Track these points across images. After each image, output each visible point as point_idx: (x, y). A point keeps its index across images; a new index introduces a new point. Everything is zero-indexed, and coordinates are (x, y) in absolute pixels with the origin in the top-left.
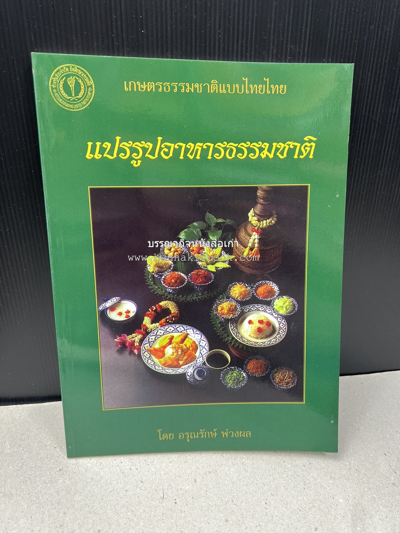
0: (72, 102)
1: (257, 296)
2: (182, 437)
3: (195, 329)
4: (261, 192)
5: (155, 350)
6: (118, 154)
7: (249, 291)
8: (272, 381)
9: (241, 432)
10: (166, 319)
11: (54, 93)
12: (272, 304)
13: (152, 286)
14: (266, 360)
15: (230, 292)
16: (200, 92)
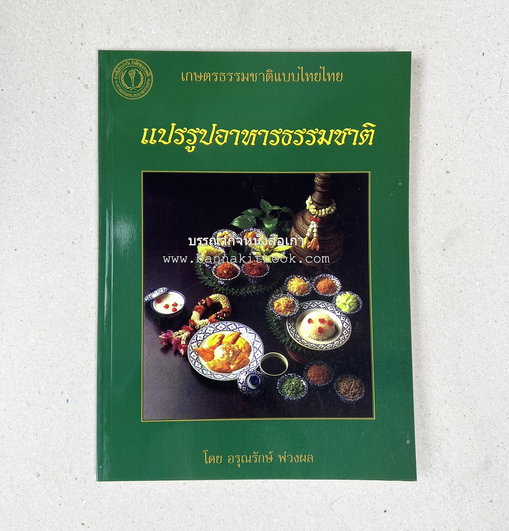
0: (131, 92)
1: (317, 292)
2: (231, 461)
3: (248, 328)
4: (319, 180)
5: (204, 350)
6: (173, 139)
7: (308, 286)
8: (336, 391)
9: (301, 456)
10: (216, 315)
11: (115, 84)
12: (334, 301)
13: (202, 276)
14: (329, 366)
15: (287, 286)
16: (256, 81)
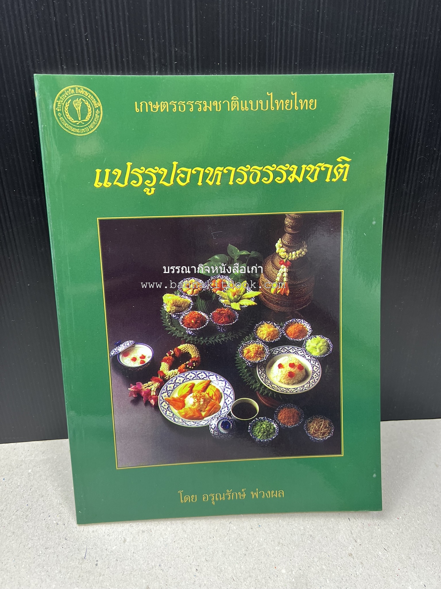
0: (78, 127)
1: (287, 337)
2: (206, 499)
3: (218, 376)
4: (289, 221)
5: (174, 400)
6: (129, 182)
7: (278, 331)
8: (306, 432)
9: (273, 492)
10: (185, 365)
11: (58, 117)
12: (304, 345)
13: (169, 327)
14: (299, 408)
15: (257, 332)
16: (219, 110)
